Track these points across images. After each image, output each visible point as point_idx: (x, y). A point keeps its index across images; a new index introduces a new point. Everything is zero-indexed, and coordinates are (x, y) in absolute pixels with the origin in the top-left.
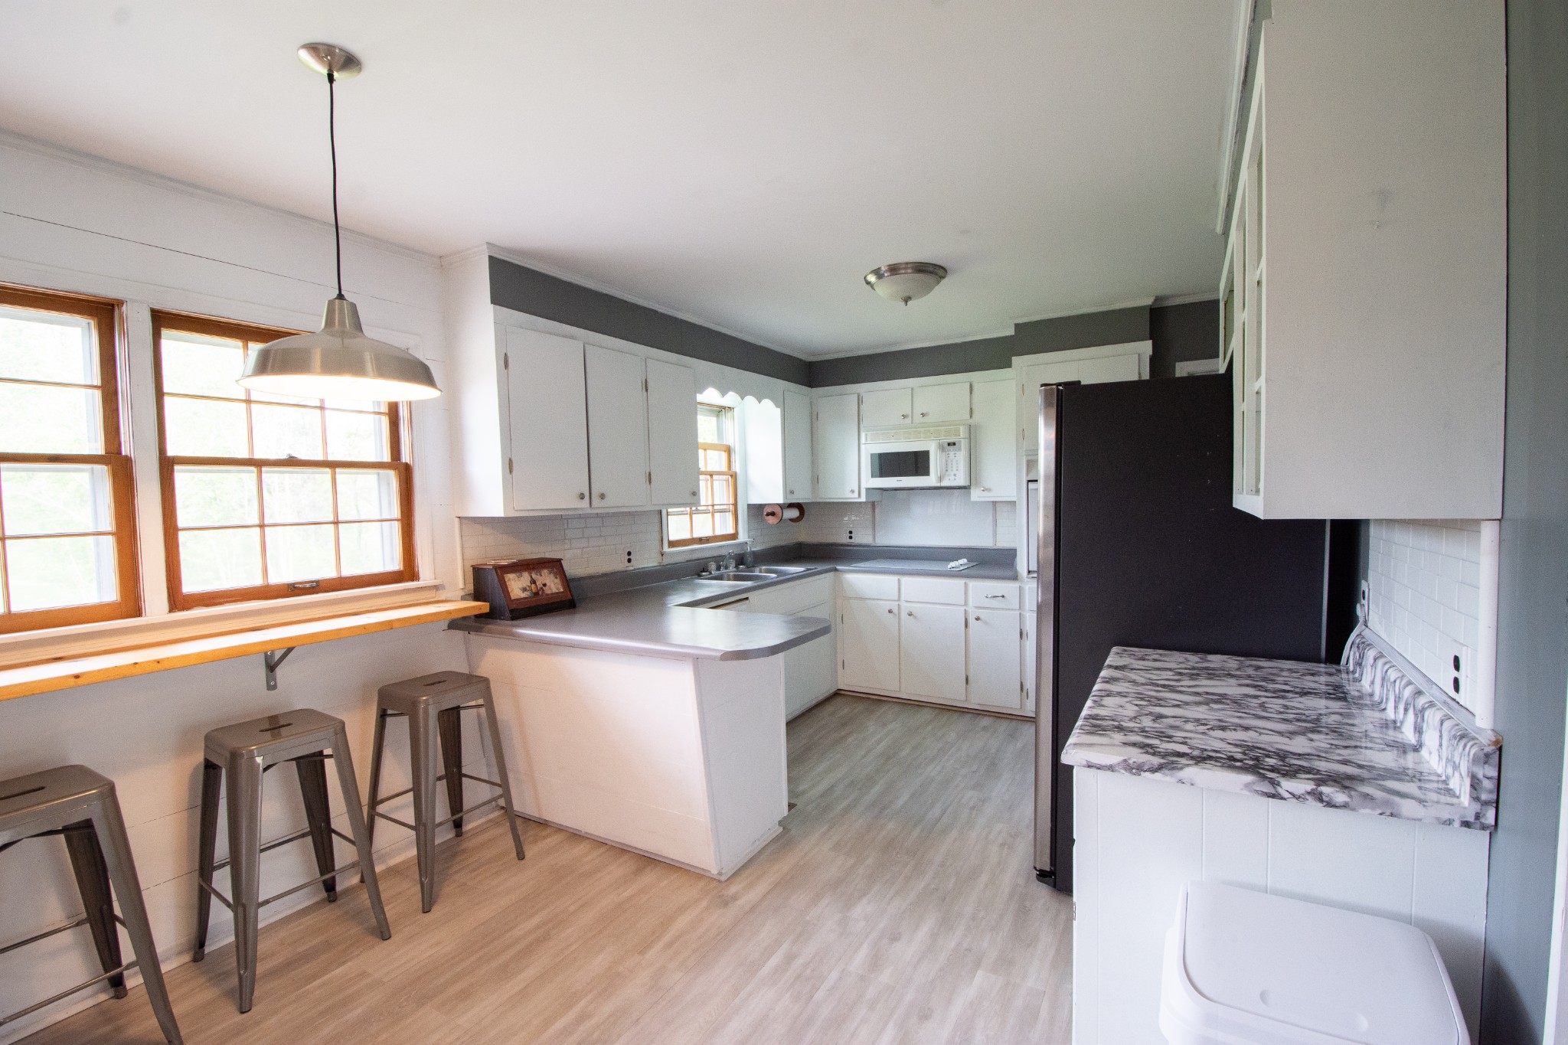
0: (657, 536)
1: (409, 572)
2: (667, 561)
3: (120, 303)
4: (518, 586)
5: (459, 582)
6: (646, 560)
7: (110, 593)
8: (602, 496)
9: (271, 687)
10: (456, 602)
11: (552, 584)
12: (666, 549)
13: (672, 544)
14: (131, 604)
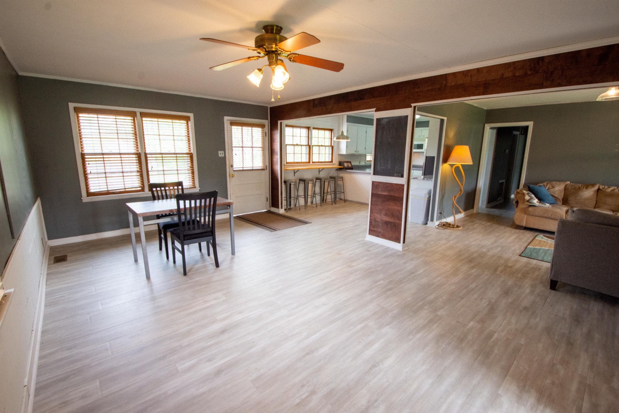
0: (364, 159)
1: (332, 162)
2: (366, 164)
3: (310, 127)
4: (346, 165)
5: (337, 163)
6: (363, 163)
7: (308, 161)
8: (358, 152)
9: (319, 174)
10: (337, 166)
11: (350, 165)
12: (366, 162)
13: (367, 161)
14: (309, 162)
